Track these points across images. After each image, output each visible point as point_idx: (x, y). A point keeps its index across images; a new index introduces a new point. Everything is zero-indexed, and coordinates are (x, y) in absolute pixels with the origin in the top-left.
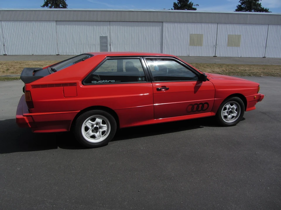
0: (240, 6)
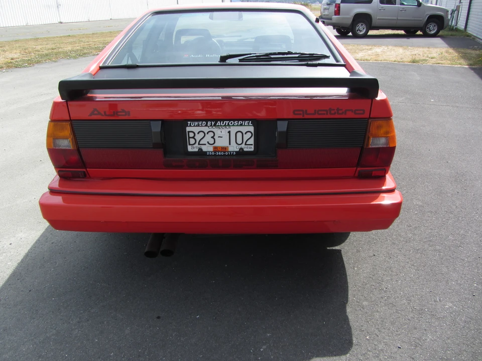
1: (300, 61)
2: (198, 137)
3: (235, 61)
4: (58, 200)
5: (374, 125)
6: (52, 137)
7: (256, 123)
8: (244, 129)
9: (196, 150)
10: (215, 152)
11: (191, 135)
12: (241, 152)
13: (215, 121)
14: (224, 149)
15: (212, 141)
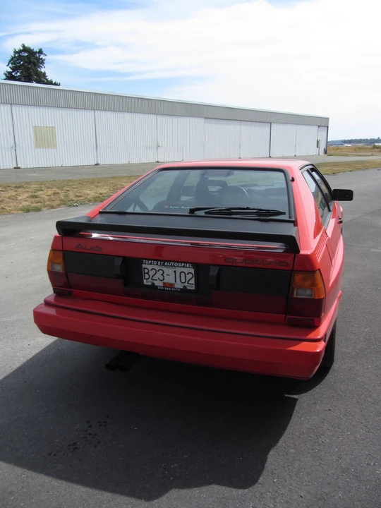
0: (10, 73)
1: (258, 216)
2: (152, 273)
3: (202, 213)
4: (52, 311)
5: (298, 278)
6: (51, 261)
7: (196, 266)
8: (186, 270)
9: (150, 284)
10: (164, 287)
11: (146, 271)
12: (184, 290)
13: (164, 261)
14: (171, 285)
15: (161, 278)
